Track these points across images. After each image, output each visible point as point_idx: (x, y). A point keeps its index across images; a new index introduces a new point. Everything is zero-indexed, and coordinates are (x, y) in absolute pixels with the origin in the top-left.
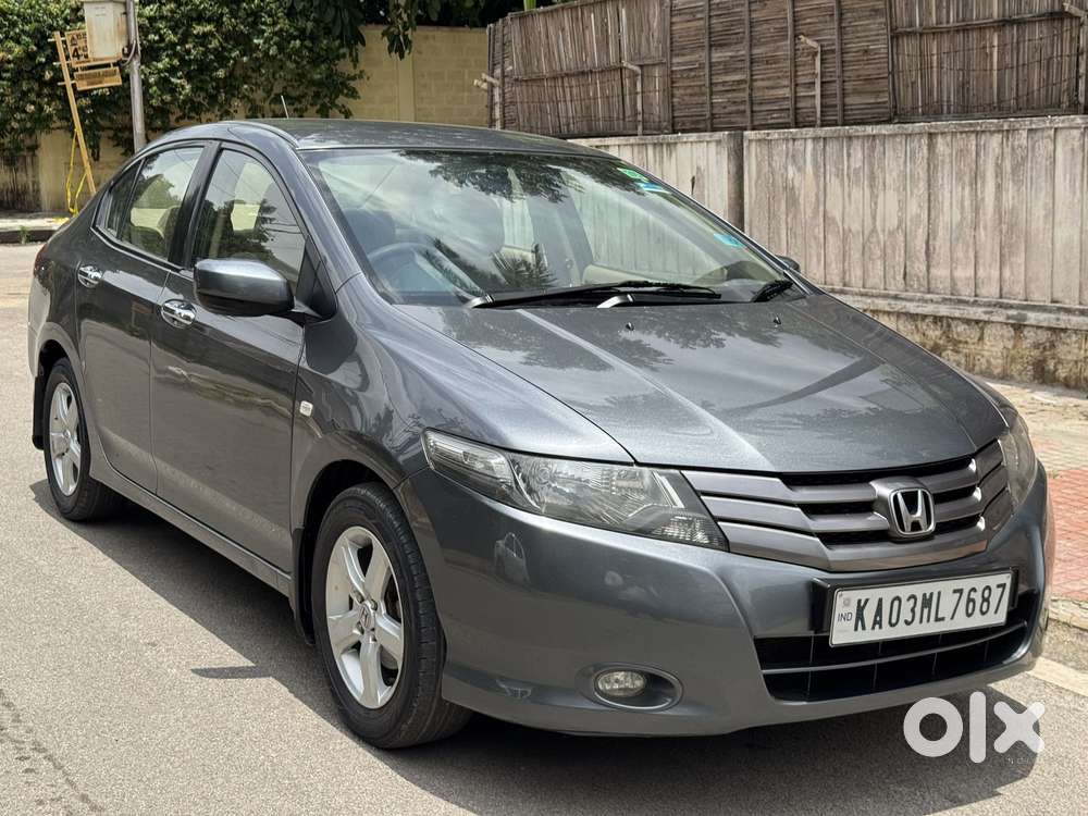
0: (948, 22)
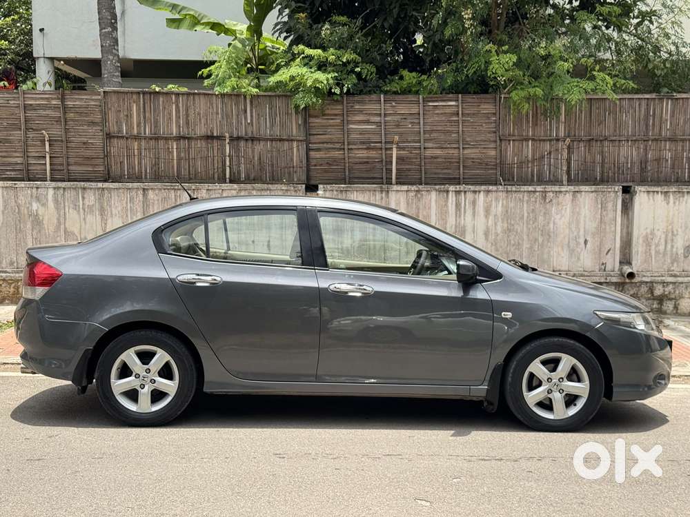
0: (145, 134)
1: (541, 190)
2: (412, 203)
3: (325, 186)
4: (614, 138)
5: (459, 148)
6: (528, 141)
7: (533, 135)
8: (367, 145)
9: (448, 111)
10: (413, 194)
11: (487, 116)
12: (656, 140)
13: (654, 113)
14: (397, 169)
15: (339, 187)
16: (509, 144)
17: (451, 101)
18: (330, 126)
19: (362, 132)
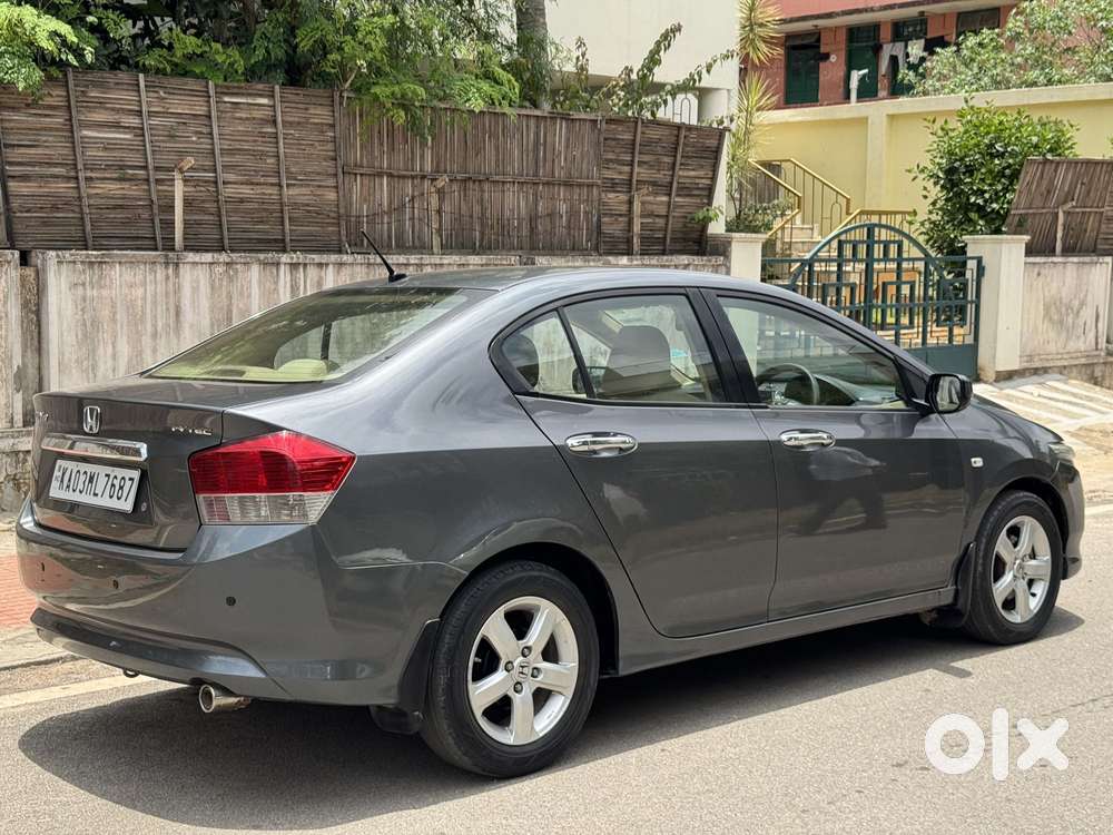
1: (416, 261)
2: (221, 285)
3: (60, 253)
4: (497, 178)
5: (280, 185)
6: (382, 176)
7: (389, 167)
8: (121, 172)
9: (257, 114)
10: (221, 269)
11: (320, 128)
12: (548, 183)
13: (545, 141)
14: (186, 222)
15: (87, 256)
16: (356, 181)
17: (261, 96)
18: (45, 129)
19: (108, 146)
